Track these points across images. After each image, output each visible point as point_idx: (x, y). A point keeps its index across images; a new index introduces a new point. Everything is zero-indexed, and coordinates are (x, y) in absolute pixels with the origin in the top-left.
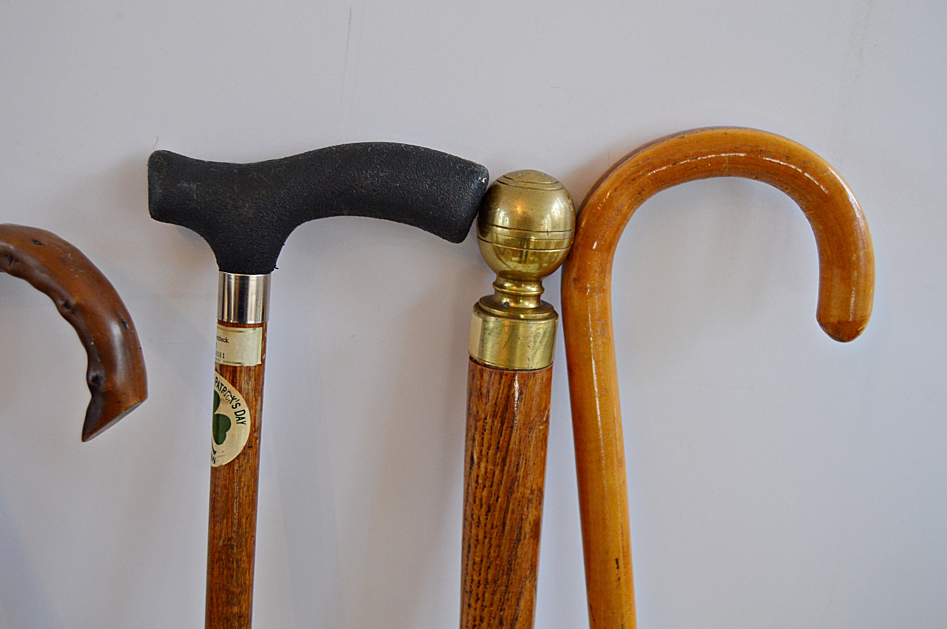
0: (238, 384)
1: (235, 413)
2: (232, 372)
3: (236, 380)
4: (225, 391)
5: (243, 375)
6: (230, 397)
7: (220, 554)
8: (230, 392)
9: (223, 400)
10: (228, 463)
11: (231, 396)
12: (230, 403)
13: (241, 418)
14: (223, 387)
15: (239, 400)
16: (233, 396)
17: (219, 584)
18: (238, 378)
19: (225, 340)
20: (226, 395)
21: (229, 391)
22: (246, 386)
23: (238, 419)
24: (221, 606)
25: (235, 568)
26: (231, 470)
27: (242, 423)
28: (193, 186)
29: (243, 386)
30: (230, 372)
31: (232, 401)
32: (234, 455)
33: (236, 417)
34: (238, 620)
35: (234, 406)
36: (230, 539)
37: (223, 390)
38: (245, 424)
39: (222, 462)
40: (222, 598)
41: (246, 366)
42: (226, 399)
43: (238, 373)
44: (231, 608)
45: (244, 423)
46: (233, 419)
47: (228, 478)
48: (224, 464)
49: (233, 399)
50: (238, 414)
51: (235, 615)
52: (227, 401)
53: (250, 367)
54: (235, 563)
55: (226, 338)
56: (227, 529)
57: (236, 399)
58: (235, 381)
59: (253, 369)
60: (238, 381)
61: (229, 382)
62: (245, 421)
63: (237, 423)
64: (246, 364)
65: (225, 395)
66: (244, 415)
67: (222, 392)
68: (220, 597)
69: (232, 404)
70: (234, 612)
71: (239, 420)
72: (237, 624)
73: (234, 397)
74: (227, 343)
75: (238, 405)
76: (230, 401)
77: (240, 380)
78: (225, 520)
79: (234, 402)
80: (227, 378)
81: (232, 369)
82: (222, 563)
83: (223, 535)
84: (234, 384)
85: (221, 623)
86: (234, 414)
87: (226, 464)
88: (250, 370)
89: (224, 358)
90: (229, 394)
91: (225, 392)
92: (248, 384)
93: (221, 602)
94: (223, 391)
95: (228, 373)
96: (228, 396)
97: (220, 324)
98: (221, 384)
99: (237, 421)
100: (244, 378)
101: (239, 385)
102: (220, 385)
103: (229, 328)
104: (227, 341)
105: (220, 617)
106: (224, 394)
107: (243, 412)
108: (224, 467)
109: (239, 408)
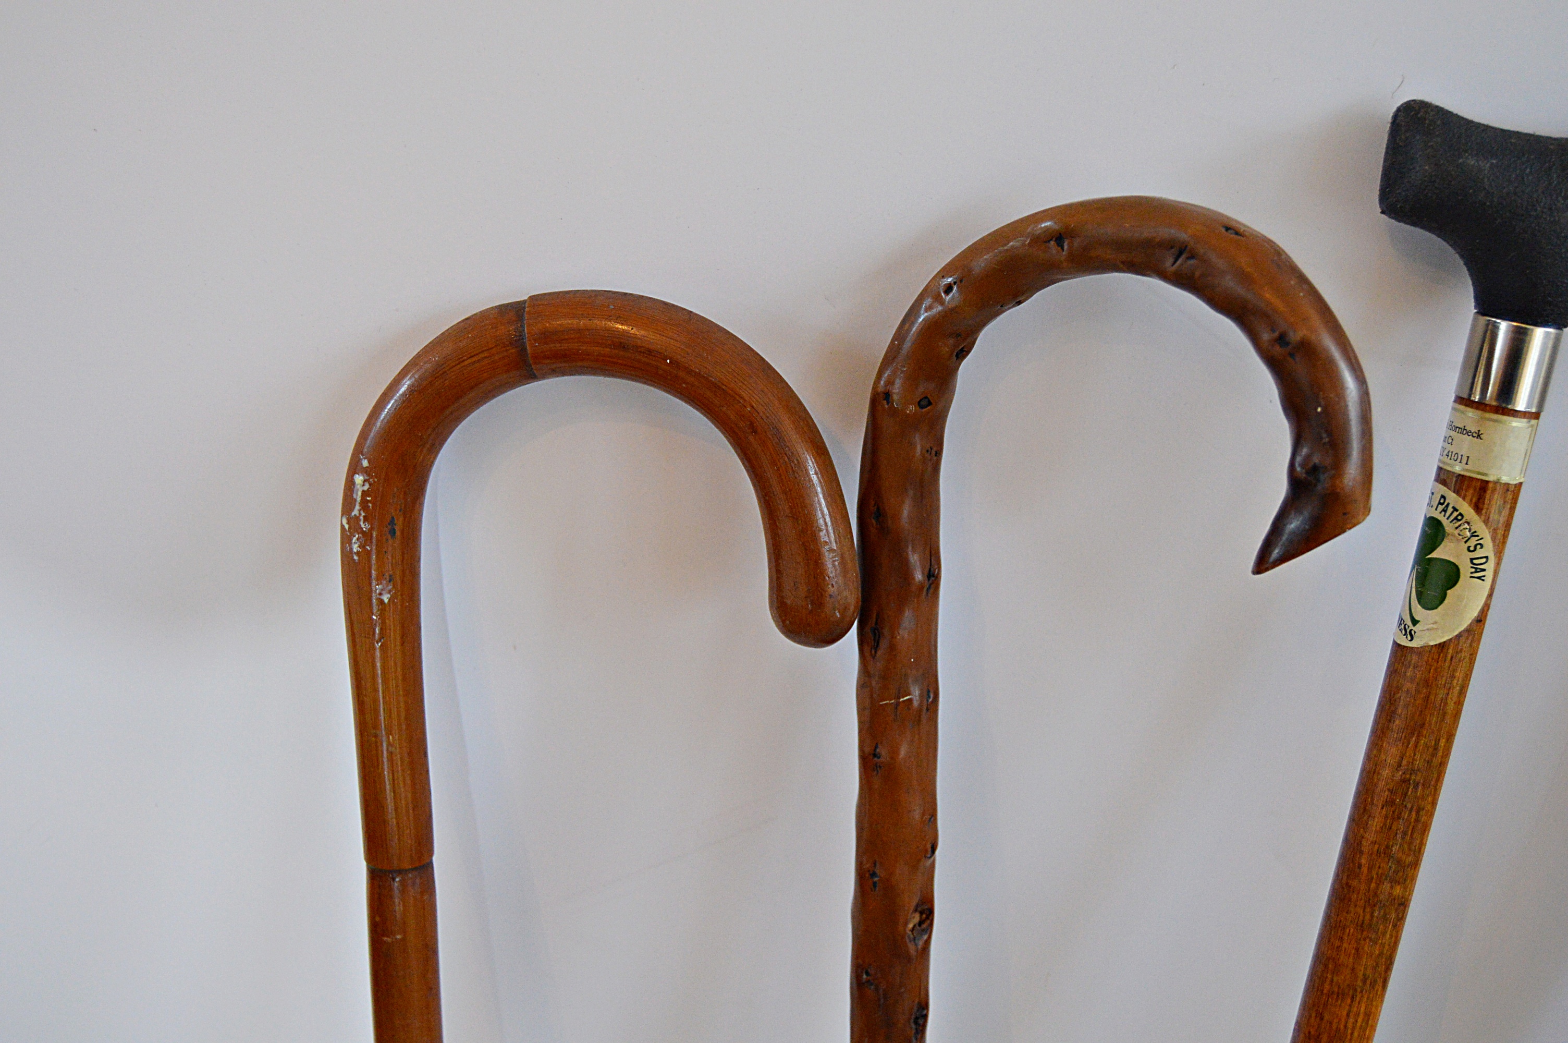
0: (1484, 511)
1: (1472, 560)
2: (1478, 489)
3: (1484, 503)
4: (1460, 520)
5: (1496, 496)
6: (1467, 530)
7: (1392, 793)
8: (1468, 523)
9: (1453, 535)
10: (1440, 644)
11: (1470, 530)
12: (1466, 542)
13: (1479, 569)
14: (1456, 514)
15: (1482, 539)
16: (1472, 531)
17: (1380, 845)
18: (1486, 501)
19: (1474, 435)
20: (1462, 528)
21: (1468, 521)
22: (1496, 517)
23: (1473, 570)
24: (1374, 881)
25: (1412, 820)
26: (1442, 655)
27: (1479, 578)
28: (1486, 165)
29: (1492, 515)
30: (1475, 489)
31: (1469, 539)
32: (1454, 630)
33: (1472, 567)
34: (1396, 910)
35: (1472, 549)
36: (1413, 771)
37: (1456, 518)
38: (1483, 580)
39: (1430, 641)
40: (1379, 868)
41: (1503, 482)
42: (1459, 535)
43: (1489, 492)
44: (1392, 887)
45: (1483, 578)
46: (1466, 569)
47: (1433, 668)
48: (1432, 643)
49: (1472, 536)
50: (1475, 562)
51: (1394, 899)
52: (1461, 537)
53: (1509, 484)
54: (1414, 813)
55: (1479, 431)
56: (1415, 754)
57: (1478, 536)
58: (1480, 506)
59: (1512, 488)
60: (1486, 506)
61: (1470, 505)
62: (1484, 576)
63: (1471, 577)
64: (1505, 479)
65: (1457, 528)
66: (1485, 565)
67: (1451, 522)
68: (1378, 865)
69: (1468, 544)
70: (1395, 893)
71: (1476, 572)
72: (1393, 916)
73: (1475, 532)
74: (1479, 440)
75: (1479, 547)
76: (1466, 539)
77: (1489, 504)
78: (1414, 739)
79: (1473, 542)
80: (1468, 498)
81: (1479, 483)
82: (1393, 809)
83: (1404, 762)
84: (1478, 508)
85: (1368, 910)
86: (1469, 560)
87: (1436, 645)
88: (1508, 490)
89: (1467, 464)
90: (1466, 526)
91: (1460, 523)
92: (1500, 513)
93: (1377, 874)
94: (1455, 521)
95: (1471, 491)
96: (1464, 529)
97: (1460, 404)
98: (1453, 508)
99: (1472, 573)
100: (1496, 503)
101: (1486, 513)
102: (1450, 510)
103: (1488, 415)
104: (1479, 436)
105: (1369, 899)
106: (1457, 525)
107: (1484, 560)
108: (1431, 649)
109: (1479, 553)
